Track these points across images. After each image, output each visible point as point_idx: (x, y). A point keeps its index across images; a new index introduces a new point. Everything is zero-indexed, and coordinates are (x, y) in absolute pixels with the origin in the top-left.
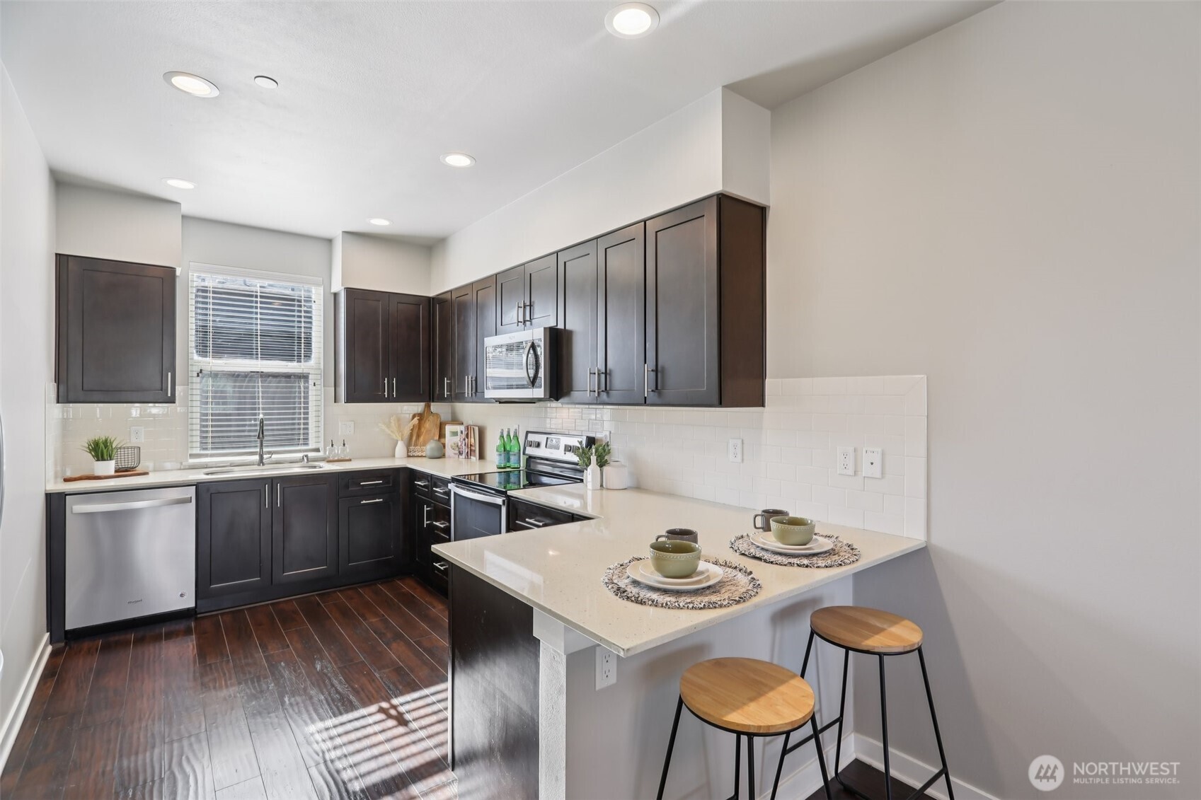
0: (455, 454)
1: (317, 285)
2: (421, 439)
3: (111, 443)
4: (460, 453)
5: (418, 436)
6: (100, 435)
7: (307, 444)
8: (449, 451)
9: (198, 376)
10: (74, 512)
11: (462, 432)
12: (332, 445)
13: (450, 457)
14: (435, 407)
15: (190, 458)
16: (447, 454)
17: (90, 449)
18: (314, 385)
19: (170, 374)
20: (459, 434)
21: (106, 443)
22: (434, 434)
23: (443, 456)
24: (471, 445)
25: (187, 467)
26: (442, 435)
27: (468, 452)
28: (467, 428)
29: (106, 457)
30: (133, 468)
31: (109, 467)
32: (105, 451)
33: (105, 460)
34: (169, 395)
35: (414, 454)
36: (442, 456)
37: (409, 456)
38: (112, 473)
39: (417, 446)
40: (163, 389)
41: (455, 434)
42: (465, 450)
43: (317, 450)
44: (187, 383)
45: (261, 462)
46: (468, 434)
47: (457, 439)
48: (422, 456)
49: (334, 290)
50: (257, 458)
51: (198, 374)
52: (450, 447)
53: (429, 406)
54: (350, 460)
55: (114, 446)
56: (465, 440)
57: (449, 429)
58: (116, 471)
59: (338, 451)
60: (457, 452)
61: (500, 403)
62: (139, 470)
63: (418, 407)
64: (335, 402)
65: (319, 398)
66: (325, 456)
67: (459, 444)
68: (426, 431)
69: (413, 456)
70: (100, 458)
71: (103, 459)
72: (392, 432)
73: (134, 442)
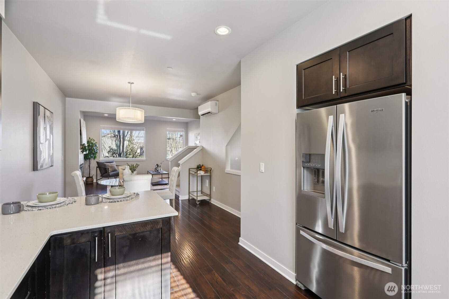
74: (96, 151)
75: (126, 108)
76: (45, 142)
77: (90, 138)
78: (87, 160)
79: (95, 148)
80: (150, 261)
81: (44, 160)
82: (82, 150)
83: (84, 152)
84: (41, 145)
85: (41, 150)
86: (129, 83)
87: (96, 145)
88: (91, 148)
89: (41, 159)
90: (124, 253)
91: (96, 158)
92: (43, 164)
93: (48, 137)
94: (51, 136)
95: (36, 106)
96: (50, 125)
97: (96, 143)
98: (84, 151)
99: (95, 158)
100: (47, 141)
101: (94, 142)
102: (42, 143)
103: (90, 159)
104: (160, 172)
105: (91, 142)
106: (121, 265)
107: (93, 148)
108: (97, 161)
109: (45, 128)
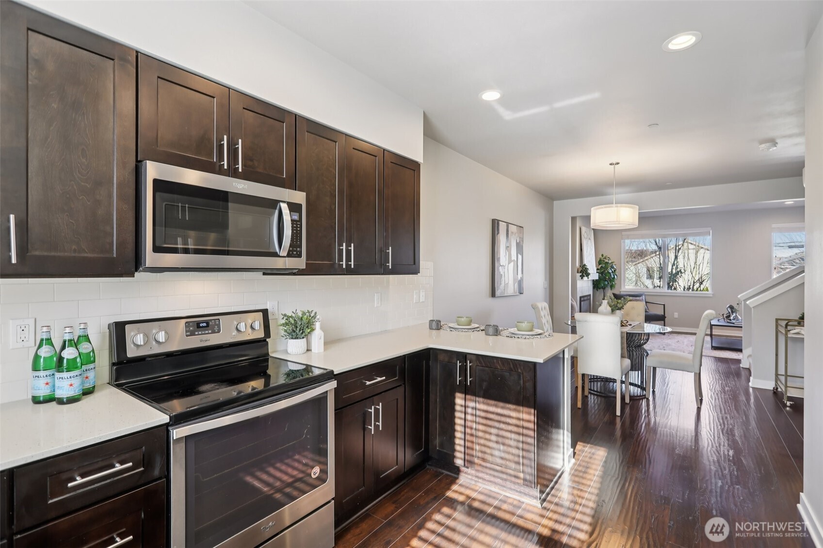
74: (613, 276)
75: (602, 208)
76: (508, 264)
77: (602, 255)
78: (599, 290)
79: (610, 271)
80: (510, 409)
81: (506, 285)
82: (581, 274)
83: (584, 278)
84: (500, 268)
85: (501, 273)
86: (611, 164)
87: (612, 267)
88: (605, 271)
89: (501, 284)
90: (484, 388)
91: (614, 287)
92: (504, 289)
93: (514, 257)
94: (520, 257)
95: (495, 224)
96: (517, 243)
97: (612, 263)
98: (584, 276)
99: (612, 287)
100: (512, 264)
101: (610, 262)
102: (502, 266)
103: (604, 288)
104: (734, 323)
105: (604, 261)
106: (481, 400)
107: (606, 271)
108: (614, 293)
109: (508, 247)
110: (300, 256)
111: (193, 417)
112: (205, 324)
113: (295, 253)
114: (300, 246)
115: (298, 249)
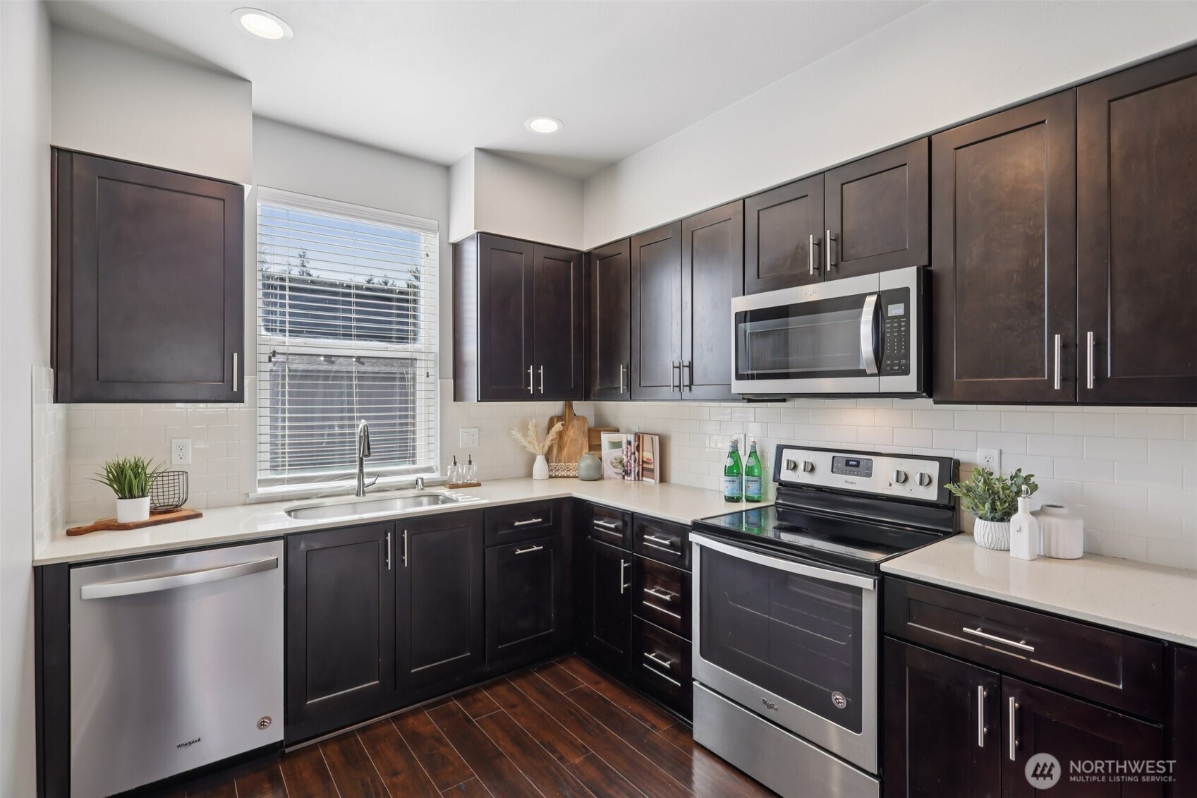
0: (617, 473)
1: (428, 230)
2: (565, 452)
3: (144, 468)
4: (627, 473)
5: (561, 448)
6: (126, 455)
7: (414, 462)
8: (608, 470)
9: (270, 361)
10: (84, 597)
11: (629, 443)
12: (455, 463)
13: (610, 478)
14: (580, 407)
15: (259, 486)
16: (606, 475)
17: (109, 479)
18: (428, 376)
19: (236, 355)
20: (624, 445)
21: (137, 468)
22: (582, 444)
23: (601, 478)
24: (643, 461)
25: (253, 502)
26: (595, 447)
27: (638, 472)
28: (638, 436)
29: (135, 492)
30: (176, 508)
31: (140, 509)
32: (135, 482)
33: (135, 498)
34: (235, 389)
35: (557, 473)
36: (599, 477)
37: (551, 477)
38: (146, 517)
39: (560, 461)
40: (225, 378)
41: (616, 445)
42: (635, 468)
43: (429, 470)
44: (255, 372)
45: (360, 491)
46: (638, 446)
47: (618, 453)
48: (568, 477)
49: (454, 238)
50: (354, 482)
51: (270, 358)
52: (609, 464)
53: (571, 406)
54: (478, 485)
55: (149, 471)
56: (634, 454)
57: (606, 438)
58: (152, 513)
59: (463, 472)
60: (621, 471)
61: (750, 401)
62: (187, 509)
63: (556, 407)
64: (455, 400)
65: (431, 395)
66: (444, 478)
67: (625, 460)
68: (571, 441)
69: (556, 477)
70: (127, 494)
71: (132, 496)
72: (529, 442)
73: (177, 464)
110: (906, 372)
111: (727, 535)
112: (854, 463)
113: (897, 368)
114: (907, 357)
115: (903, 361)
